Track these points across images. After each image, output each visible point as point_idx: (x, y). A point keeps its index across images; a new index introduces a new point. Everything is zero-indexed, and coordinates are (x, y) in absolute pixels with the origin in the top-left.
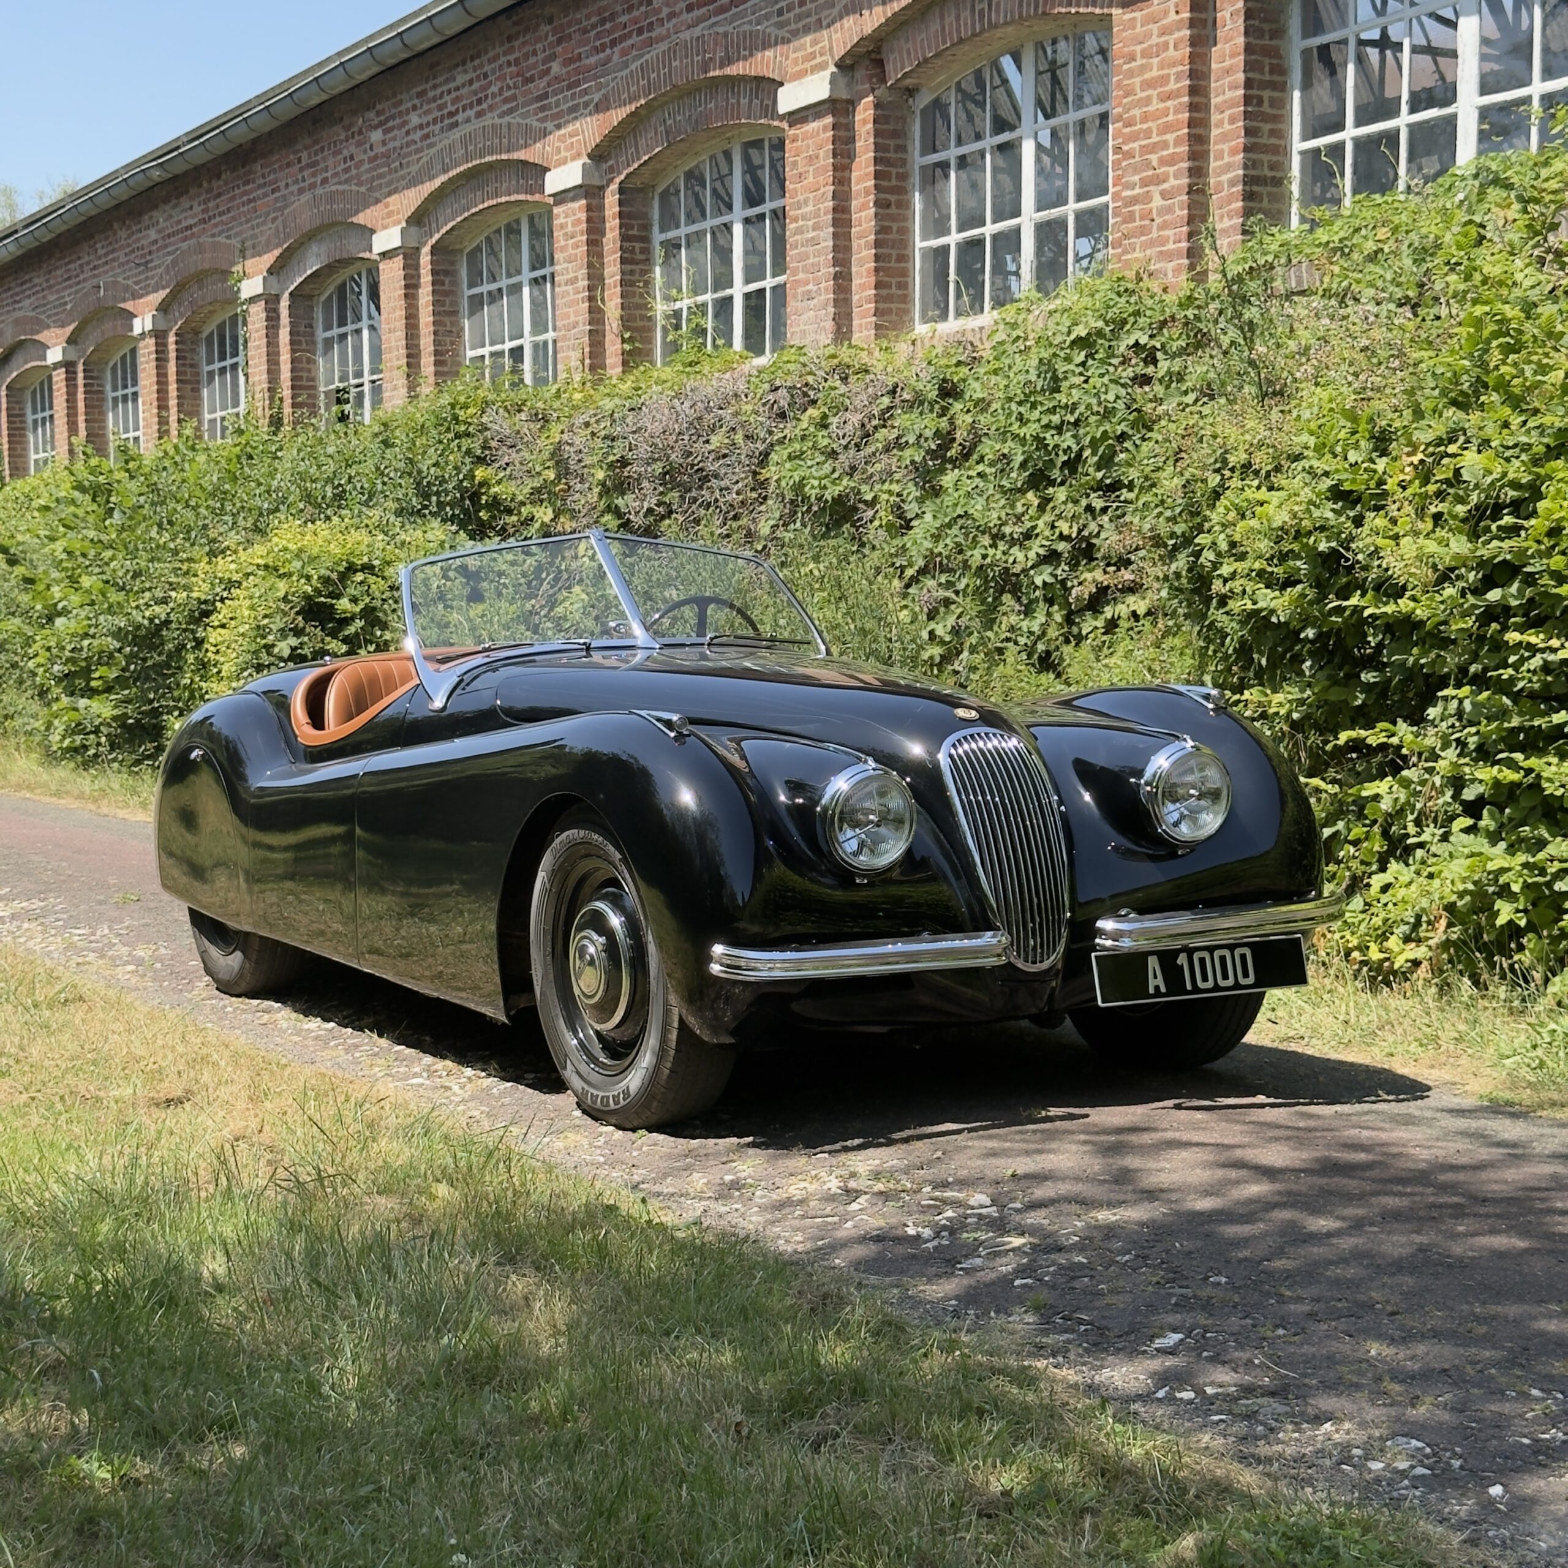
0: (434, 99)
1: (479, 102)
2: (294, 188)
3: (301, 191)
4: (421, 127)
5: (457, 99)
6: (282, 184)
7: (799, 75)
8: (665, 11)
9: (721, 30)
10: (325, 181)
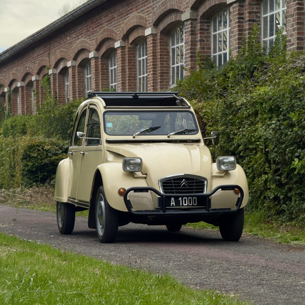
0: (76, 32)
1: (82, 34)
2: (57, 48)
3: (58, 49)
4: (74, 38)
5: (79, 33)
6: (55, 46)
7: (118, 40)
8: (104, 22)
9: (109, 28)
10: (61, 47)
